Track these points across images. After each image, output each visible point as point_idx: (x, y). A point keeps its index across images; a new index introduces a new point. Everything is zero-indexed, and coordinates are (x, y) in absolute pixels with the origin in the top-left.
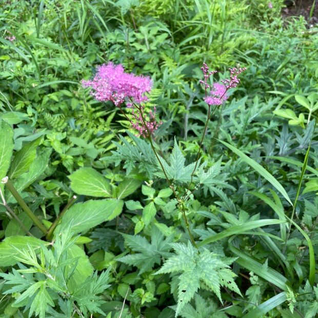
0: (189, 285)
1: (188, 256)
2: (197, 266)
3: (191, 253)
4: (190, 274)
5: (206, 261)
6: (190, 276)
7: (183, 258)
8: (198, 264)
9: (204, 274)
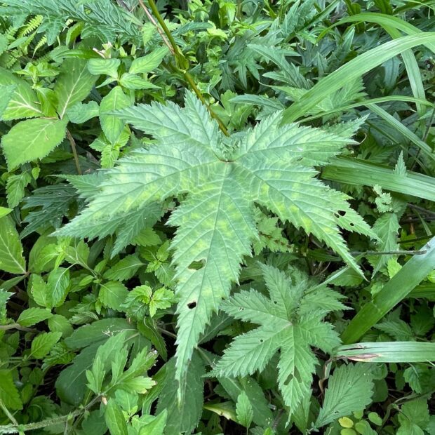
0: (216, 239)
1: (193, 142)
2: (234, 170)
3: (204, 131)
4: (214, 200)
5: (262, 146)
6: (214, 207)
7: (176, 153)
8: (237, 163)
9: (267, 188)
